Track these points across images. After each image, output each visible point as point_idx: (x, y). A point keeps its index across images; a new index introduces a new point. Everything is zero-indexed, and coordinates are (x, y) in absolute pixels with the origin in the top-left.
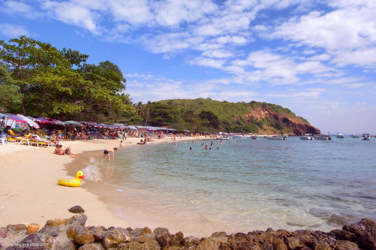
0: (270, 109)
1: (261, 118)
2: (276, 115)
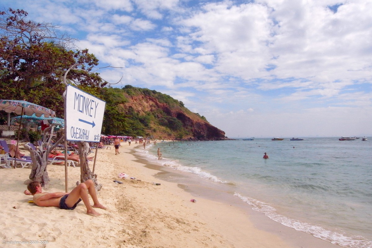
0: (157, 98)
1: (144, 111)
2: (167, 108)
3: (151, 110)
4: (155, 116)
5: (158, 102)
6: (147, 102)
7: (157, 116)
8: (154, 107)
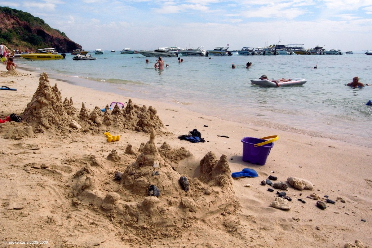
0: (18, 17)
1: (6, 29)
2: (27, 26)
3: (13, 28)
4: (17, 33)
5: (19, 21)
6: (9, 20)
7: (19, 32)
8: (16, 25)
